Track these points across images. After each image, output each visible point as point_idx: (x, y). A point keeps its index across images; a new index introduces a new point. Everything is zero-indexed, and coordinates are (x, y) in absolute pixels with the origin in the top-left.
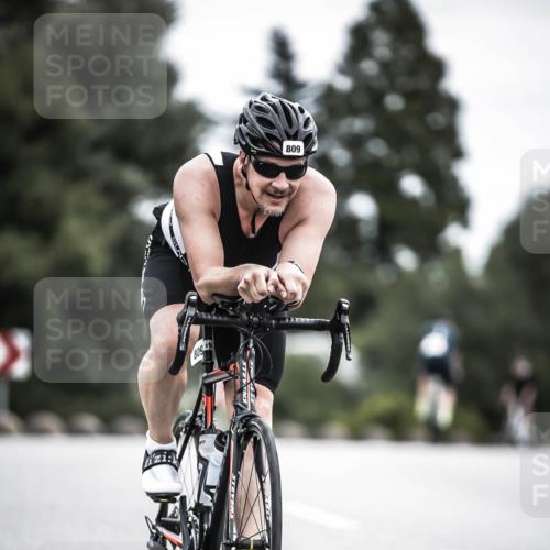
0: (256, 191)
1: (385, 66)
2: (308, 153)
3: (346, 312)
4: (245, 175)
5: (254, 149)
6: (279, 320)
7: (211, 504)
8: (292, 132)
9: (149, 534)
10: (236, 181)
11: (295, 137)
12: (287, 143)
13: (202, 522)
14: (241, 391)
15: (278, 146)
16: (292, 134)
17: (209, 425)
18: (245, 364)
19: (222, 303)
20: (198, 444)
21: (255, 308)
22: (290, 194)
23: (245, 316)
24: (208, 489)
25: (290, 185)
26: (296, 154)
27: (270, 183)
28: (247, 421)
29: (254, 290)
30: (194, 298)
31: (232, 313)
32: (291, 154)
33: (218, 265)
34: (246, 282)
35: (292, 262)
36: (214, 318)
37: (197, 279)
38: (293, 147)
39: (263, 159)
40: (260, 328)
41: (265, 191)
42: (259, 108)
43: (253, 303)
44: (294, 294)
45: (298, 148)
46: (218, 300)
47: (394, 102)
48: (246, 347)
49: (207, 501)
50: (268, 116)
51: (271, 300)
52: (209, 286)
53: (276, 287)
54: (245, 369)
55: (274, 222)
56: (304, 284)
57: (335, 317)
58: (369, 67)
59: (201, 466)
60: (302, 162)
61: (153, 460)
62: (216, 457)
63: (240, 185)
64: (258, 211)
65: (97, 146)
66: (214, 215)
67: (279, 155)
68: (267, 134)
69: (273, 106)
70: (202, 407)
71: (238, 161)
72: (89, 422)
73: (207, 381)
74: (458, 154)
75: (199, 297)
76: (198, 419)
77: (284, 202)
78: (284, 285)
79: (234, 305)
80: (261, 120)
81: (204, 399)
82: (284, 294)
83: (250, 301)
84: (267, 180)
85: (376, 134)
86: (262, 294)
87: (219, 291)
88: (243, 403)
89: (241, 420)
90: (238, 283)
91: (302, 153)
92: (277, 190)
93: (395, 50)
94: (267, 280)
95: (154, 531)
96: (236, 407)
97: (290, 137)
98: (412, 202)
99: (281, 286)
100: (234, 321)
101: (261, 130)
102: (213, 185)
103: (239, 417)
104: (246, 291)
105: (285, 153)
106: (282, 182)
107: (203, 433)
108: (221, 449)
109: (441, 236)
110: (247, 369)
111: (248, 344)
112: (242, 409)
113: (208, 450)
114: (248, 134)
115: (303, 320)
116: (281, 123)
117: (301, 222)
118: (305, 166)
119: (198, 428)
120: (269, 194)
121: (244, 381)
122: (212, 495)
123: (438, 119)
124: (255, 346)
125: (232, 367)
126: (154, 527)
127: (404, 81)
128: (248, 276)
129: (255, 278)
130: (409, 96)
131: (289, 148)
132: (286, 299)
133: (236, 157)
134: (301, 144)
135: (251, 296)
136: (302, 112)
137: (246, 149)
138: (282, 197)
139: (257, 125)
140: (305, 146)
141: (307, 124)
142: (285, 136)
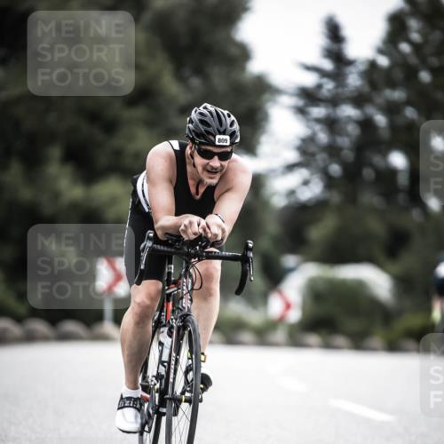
0: (200, 169)
2: (232, 143)
3: (251, 249)
4: (192, 158)
5: (197, 140)
7: (164, 373)
10: (187, 161)
11: (224, 133)
12: (218, 137)
14: (182, 298)
15: (213, 139)
16: (222, 131)
17: (167, 321)
18: (185, 281)
19: (171, 239)
21: (191, 243)
22: (221, 171)
23: (186, 249)
24: (163, 363)
25: (221, 164)
26: (224, 144)
27: (208, 163)
28: (184, 318)
29: (190, 231)
30: (151, 235)
31: (178, 247)
32: (221, 144)
33: (169, 215)
34: (185, 226)
35: (216, 214)
37: (156, 223)
38: (222, 140)
39: (204, 147)
41: (205, 168)
42: (202, 113)
44: (216, 235)
45: (226, 140)
47: (425, 77)
49: (162, 371)
50: (206, 119)
52: (163, 228)
53: (204, 230)
55: (211, 189)
56: (223, 230)
58: (405, 48)
59: (160, 348)
60: (229, 150)
63: (189, 164)
64: (200, 182)
66: (171, 182)
67: (214, 142)
68: (206, 131)
69: (210, 112)
71: (188, 148)
78: (210, 229)
79: (179, 242)
81: (166, 304)
82: (209, 235)
83: (187, 239)
84: (206, 161)
86: (195, 234)
87: (169, 232)
88: (183, 307)
89: (181, 317)
90: (180, 227)
91: (228, 144)
92: (212, 168)
94: (199, 225)
96: (178, 308)
97: (220, 133)
99: (207, 230)
101: (202, 128)
102: (172, 162)
104: (185, 231)
105: (217, 143)
106: (216, 163)
108: (170, 337)
112: (181, 310)
113: (164, 337)
114: (193, 131)
115: (223, 253)
116: (215, 124)
117: (228, 190)
118: (231, 153)
119: (162, 323)
120: (209, 172)
121: (184, 292)
122: (165, 367)
128: (186, 222)
129: (191, 223)
131: (219, 141)
132: (211, 238)
133: (187, 145)
134: (228, 137)
135: (188, 236)
136: (229, 116)
137: (193, 140)
138: (216, 173)
139: (199, 125)
140: (231, 139)
141: (232, 124)
142: (217, 132)
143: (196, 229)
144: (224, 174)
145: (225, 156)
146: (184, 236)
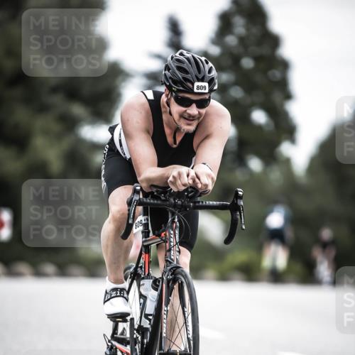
0: (176, 116)
1: (242, 40)
2: (211, 90)
3: (241, 198)
4: (169, 105)
5: (175, 88)
6: (195, 203)
7: (149, 326)
8: (200, 76)
9: (106, 346)
10: (163, 110)
11: (202, 80)
12: (197, 84)
13: (143, 338)
14: (170, 250)
15: (191, 86)
16: (200, 78)
17: (147, 273)
18: (172, 232)
19: (157, 191)
20: (139, 286)
21: (179, 195)
22: (199, 118)
23: (172, 200)
24: (147, 316)
25: (199, 112)
26: (203, 91)
27: (186, 111)
28: (174, 271)
29: (179, 182)
30: (138, 188)
31: (163, 198)
32: (200, 91)
33: (153, 166)
34: (174, 177)
35: (204, 164)
36: (152, 201)
37: (140, 176)
38: (201, 87)
39: (181, 95)
40: (183, 208)
41: (182, 116)
42: (178, 60)
43: (178, 191)
44: (206, 185)
45: (205, 87)
46: (154, 190)
47: (247, 63)
48: (173, 222)
49: (146, 324)
50: (184, 66)
51: (190, 190)
52: (148, 180)
53: (194, 181)
54: (172, 236)
56: (212, 179)
57: (233, 201)
58: (231, 40)
59: (142, 301)
60: (207, 97)
61: (111, 295)
62: (152, 295)
63: (166, 112)
65: (55, 90)
66: (148, 132)
67: (191, 92)
68: (183, 78)
69: (188, 59)
70: (142, 261)
71: (164, 96)
72: (50, 268)
73: (145, 244)
74: (288, 96)
75: (141, 188)
76: (139, 269)
77: (195, 123)
78: (199, 179)
79: (165, 193)
80: (179, 68)
81: (143, 256)
82: (200, 186)
83: (176, 190)
84: (184, 109)
85: (236, 83)
86: (184, 185)
87: (155, 184)
88: (171, 259)
89: (170, 270)
90: (168, 178)
91: (207, 91)
92: (190, 115)
93: (248, 29)
94: (188, 176)
95: (110, 344)
96: (167, 261)
97: (199, 80)
98: (259, 128)
99: (197, 180)
100: (165, 203)
101: (180, 75)
102: (147, 113)
103: (169, 268)
104: (174, 183)
105: (196, 90)
106: (193, 110)
107: (143, 278)
108: (156, 290)
109: (277, 150)
110: (174, 236)
111: (174, 219)
112: (170, 263)
113: (146, 290)
114: (170, 78)
115: (211, 203)
116: (193, 70)
117: (207, 137)
118: (209, 100)
119: (139, 275)
120: (185, 118)
121: (172, 244)
122: (150, 320)
123: (276, 74)
124: (179, 221)
125: (163, 235)
126: (109, 341)
127: (253, 49)
128: (175, 173)
129: (180, 174)
130: (257, 59)
131: (198, 88)
132: (201, 189)
133: (162, 94)
134: (206, 84)
135: (177, 187)
136: (207, 63)
137: (169, 88)
138: (193, 120)
139: (177, 72)
140: (209, 86)
141: (210, 71)
142: (195, 79)
143: (185, 180)
144: (201, 122)
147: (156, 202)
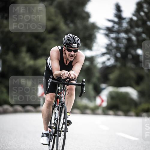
0: (67, 55)
2: (78, 47)
3: (84, 82)
4: (65, 52)
6: (70, 83)
11: (75, 43)
12: (73, 45)
19: (58, 78)
22: (74, 56)
26: (75, 47)
27: (70, 54)
28: (62, 104)
30: (52, 77)
31: (60, 81)
32: (74, 47)
33: (58, 70)
34: (63, 74)
35: (73, 71)
37: (54, 73)
38: (75, 46)
39: (69, 48)
42: (68, 37)
44: (73, 77)
45: (76, 46)
50: (70, 39)
52: (56, 75)
53: (69, 76)
55: (71, 62)
57: (82, 83)
59: (55, 114)
60: (77, 49)
64: (67, 60)
66: (58, 60)
67: (72, 47)
68: (69, 43)
69: (71, 37)
71: (64, 48)
73: (58, 96)
77: (73, 58)
78: (70, 75)
80: (68, 40)
81: (57, 100)
82: (70, 77)
84: (70, 53)
86: (66, 77)
87: (58, 76)
88: (62, 101)
90: (61, 74)
91: (77, 47)
92: (72, 55)
94: (67, 74)
97: (74, 44)
99: (70, 76)
101: (68, 42)
105: (73, 47)
106: (73, 53)
107: (56, 107)
114: (65, 43)
116: (72, 40)
117: (77, 62)
118: (78, 50)
120: (70, 56)
128: (63, 73)
129: (64, 73)
131: (74, 46)
133: (63, 47)
134: (76, 45)
136: (77, 38)
137: (65, 46)
138: (73, 57)
139: (67, 41)
140: (77, 45)
141: (78, 41)
142: (73, 43)
143: (66, 75)
145: (76, 51)
146: (62, 78)
147: (56, 82)
